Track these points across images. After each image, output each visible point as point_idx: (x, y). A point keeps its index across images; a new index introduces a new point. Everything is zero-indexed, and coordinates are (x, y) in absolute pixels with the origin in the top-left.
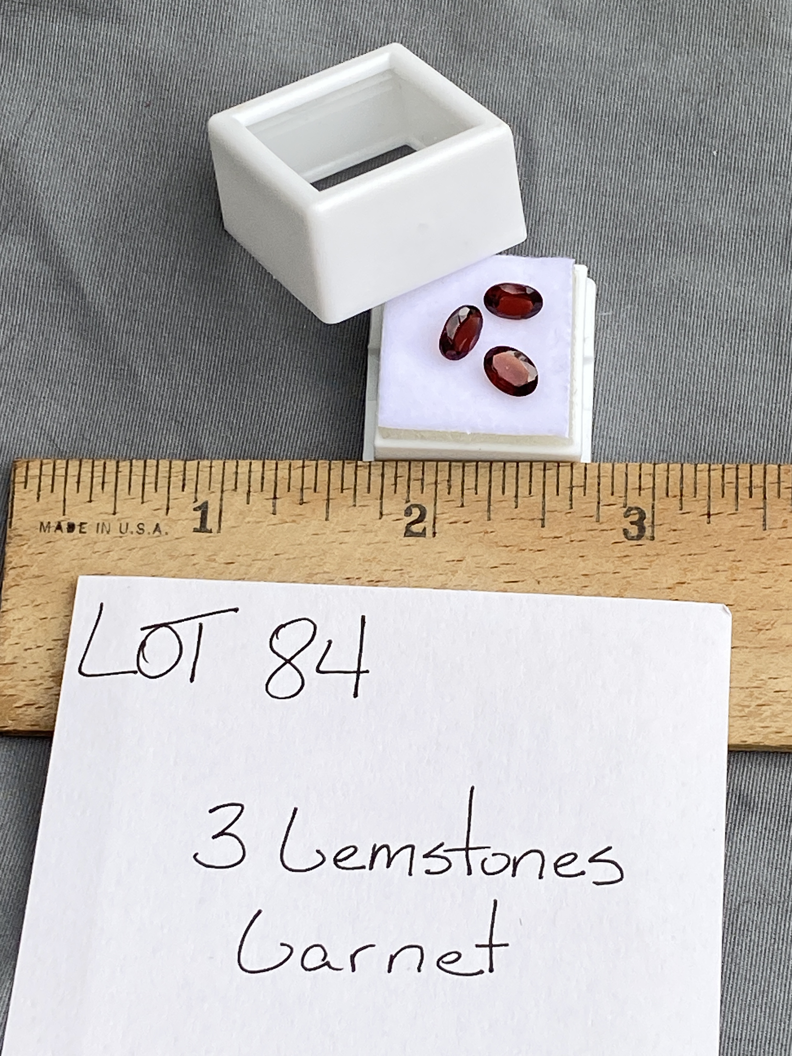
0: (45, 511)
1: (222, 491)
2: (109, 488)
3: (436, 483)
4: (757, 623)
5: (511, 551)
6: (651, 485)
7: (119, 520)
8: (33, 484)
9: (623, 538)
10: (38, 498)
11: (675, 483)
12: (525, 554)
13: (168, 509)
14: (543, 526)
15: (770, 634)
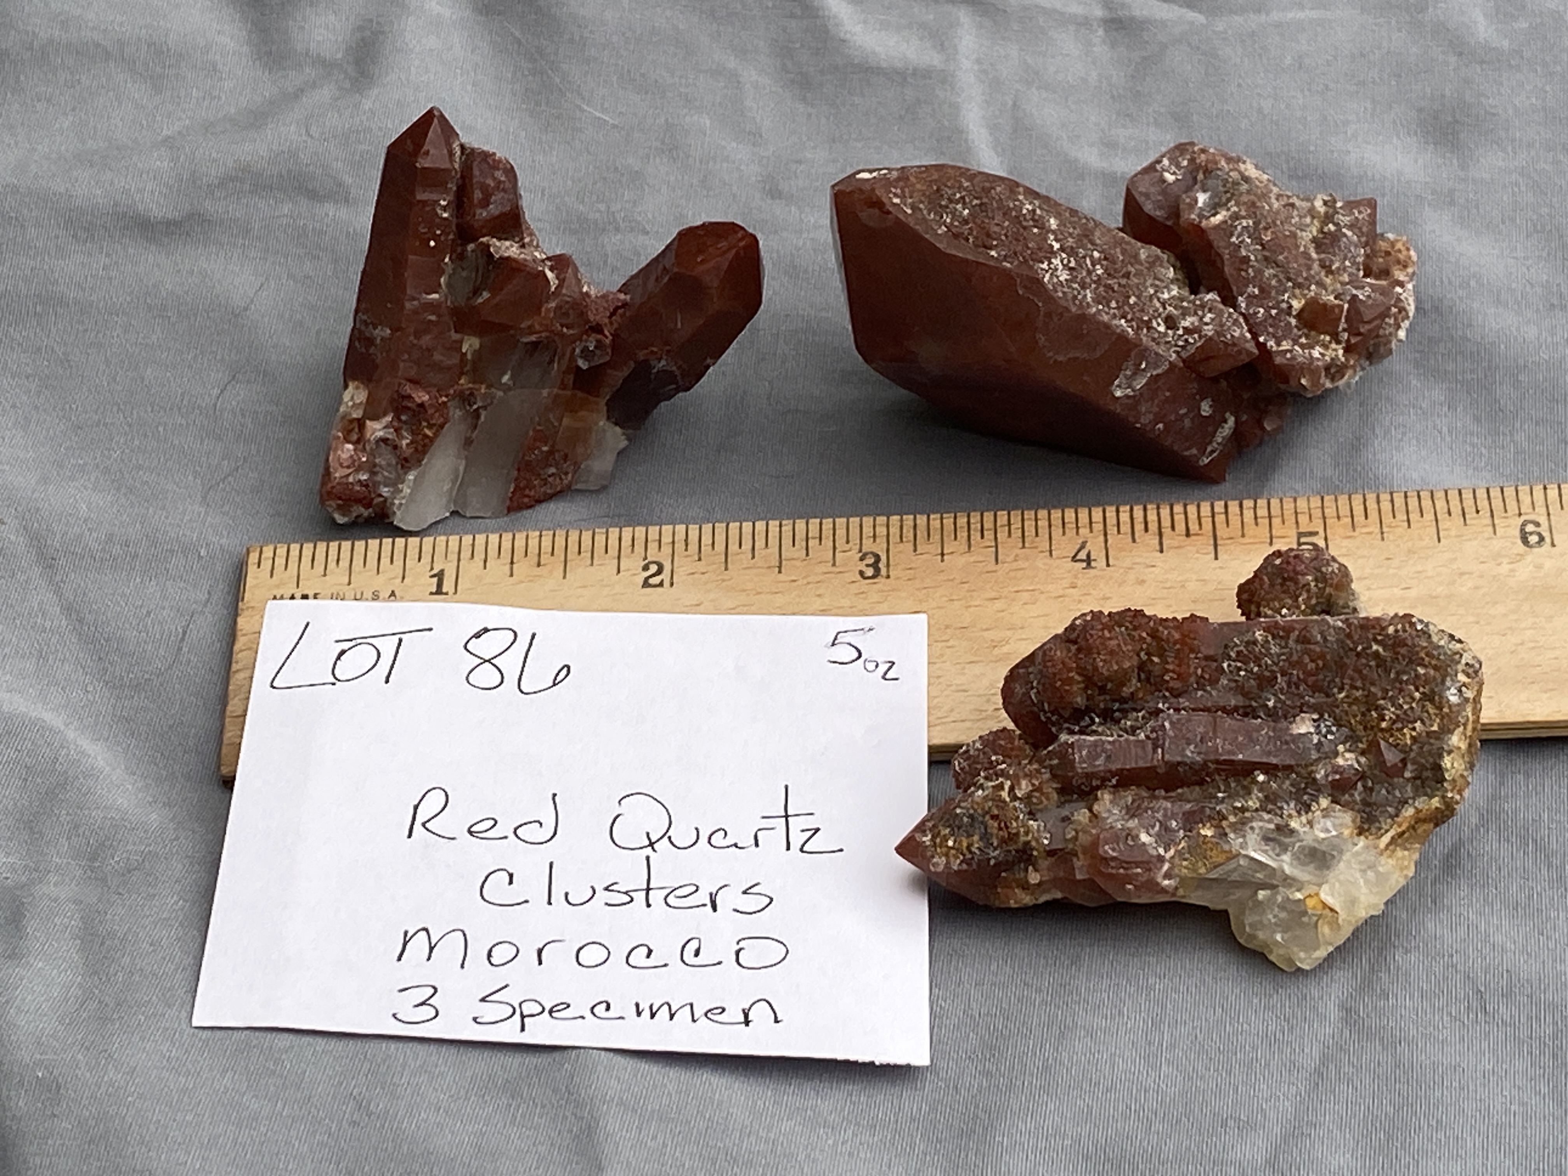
0: (278, 586)
1: (459, 560)
2: (344, 563)
3: (673, 542)
4: (992, 641)
5: (748, 595)
6: (885, 533)
7: (354, 589)
8: (267, 565)
9: (859, 577)
10: (272, 576)
11: (908, 531)
12: (762, 596)
13: (403, 578)
14: (780, 572)
15: (1005, 649)
